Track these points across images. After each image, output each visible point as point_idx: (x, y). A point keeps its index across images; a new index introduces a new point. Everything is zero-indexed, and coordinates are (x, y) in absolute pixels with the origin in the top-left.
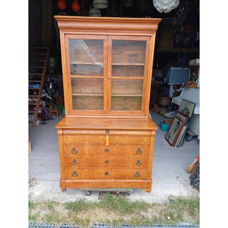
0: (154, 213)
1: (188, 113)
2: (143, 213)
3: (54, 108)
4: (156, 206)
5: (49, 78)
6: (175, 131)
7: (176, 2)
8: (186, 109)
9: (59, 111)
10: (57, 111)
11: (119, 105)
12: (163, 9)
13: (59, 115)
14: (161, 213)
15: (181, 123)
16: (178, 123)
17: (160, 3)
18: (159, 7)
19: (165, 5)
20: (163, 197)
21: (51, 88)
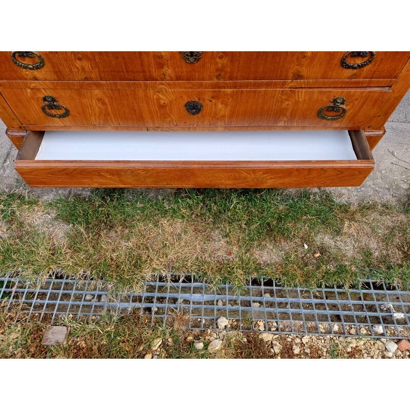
0: (364, 240)
2: (325, 239)
4: (374, 215)
14: (386, 240)
20: (397, 177)
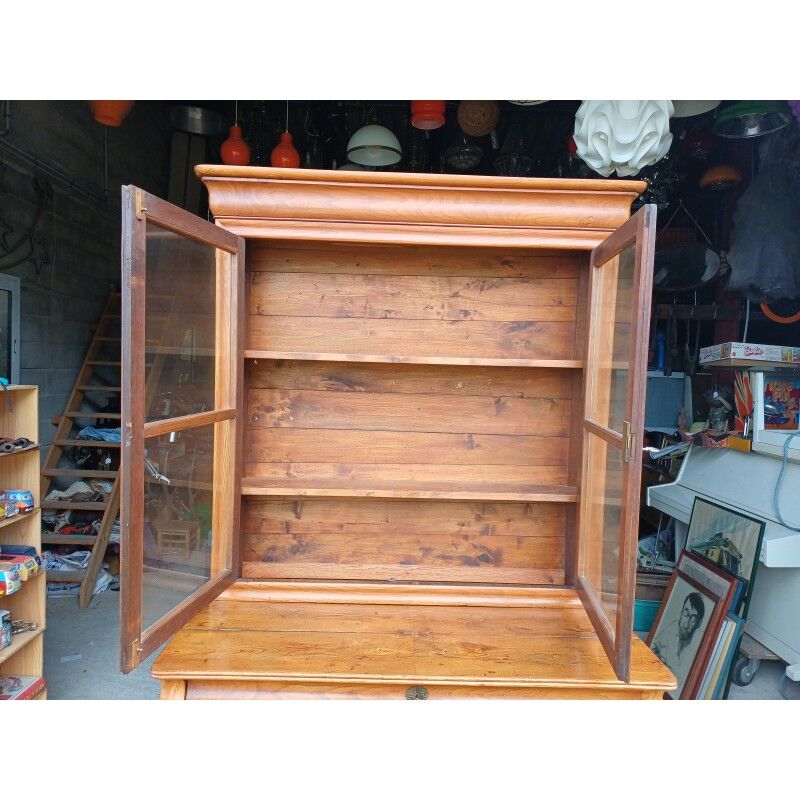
1: (735, 561)
3: (175, 516)
5: (168, 403)
6: (685, 638)
7: (663, 139)
8: (718, 540)
9: (193, 532)
10: (186, 532)
11: (457, 535)
12: (613, 164)
13: (192, 548)
15: (709, 605)
16: (696, 601)
17: (605, 142)
18: (597, 156)
19: (624, 147)
21: (172, 439)
